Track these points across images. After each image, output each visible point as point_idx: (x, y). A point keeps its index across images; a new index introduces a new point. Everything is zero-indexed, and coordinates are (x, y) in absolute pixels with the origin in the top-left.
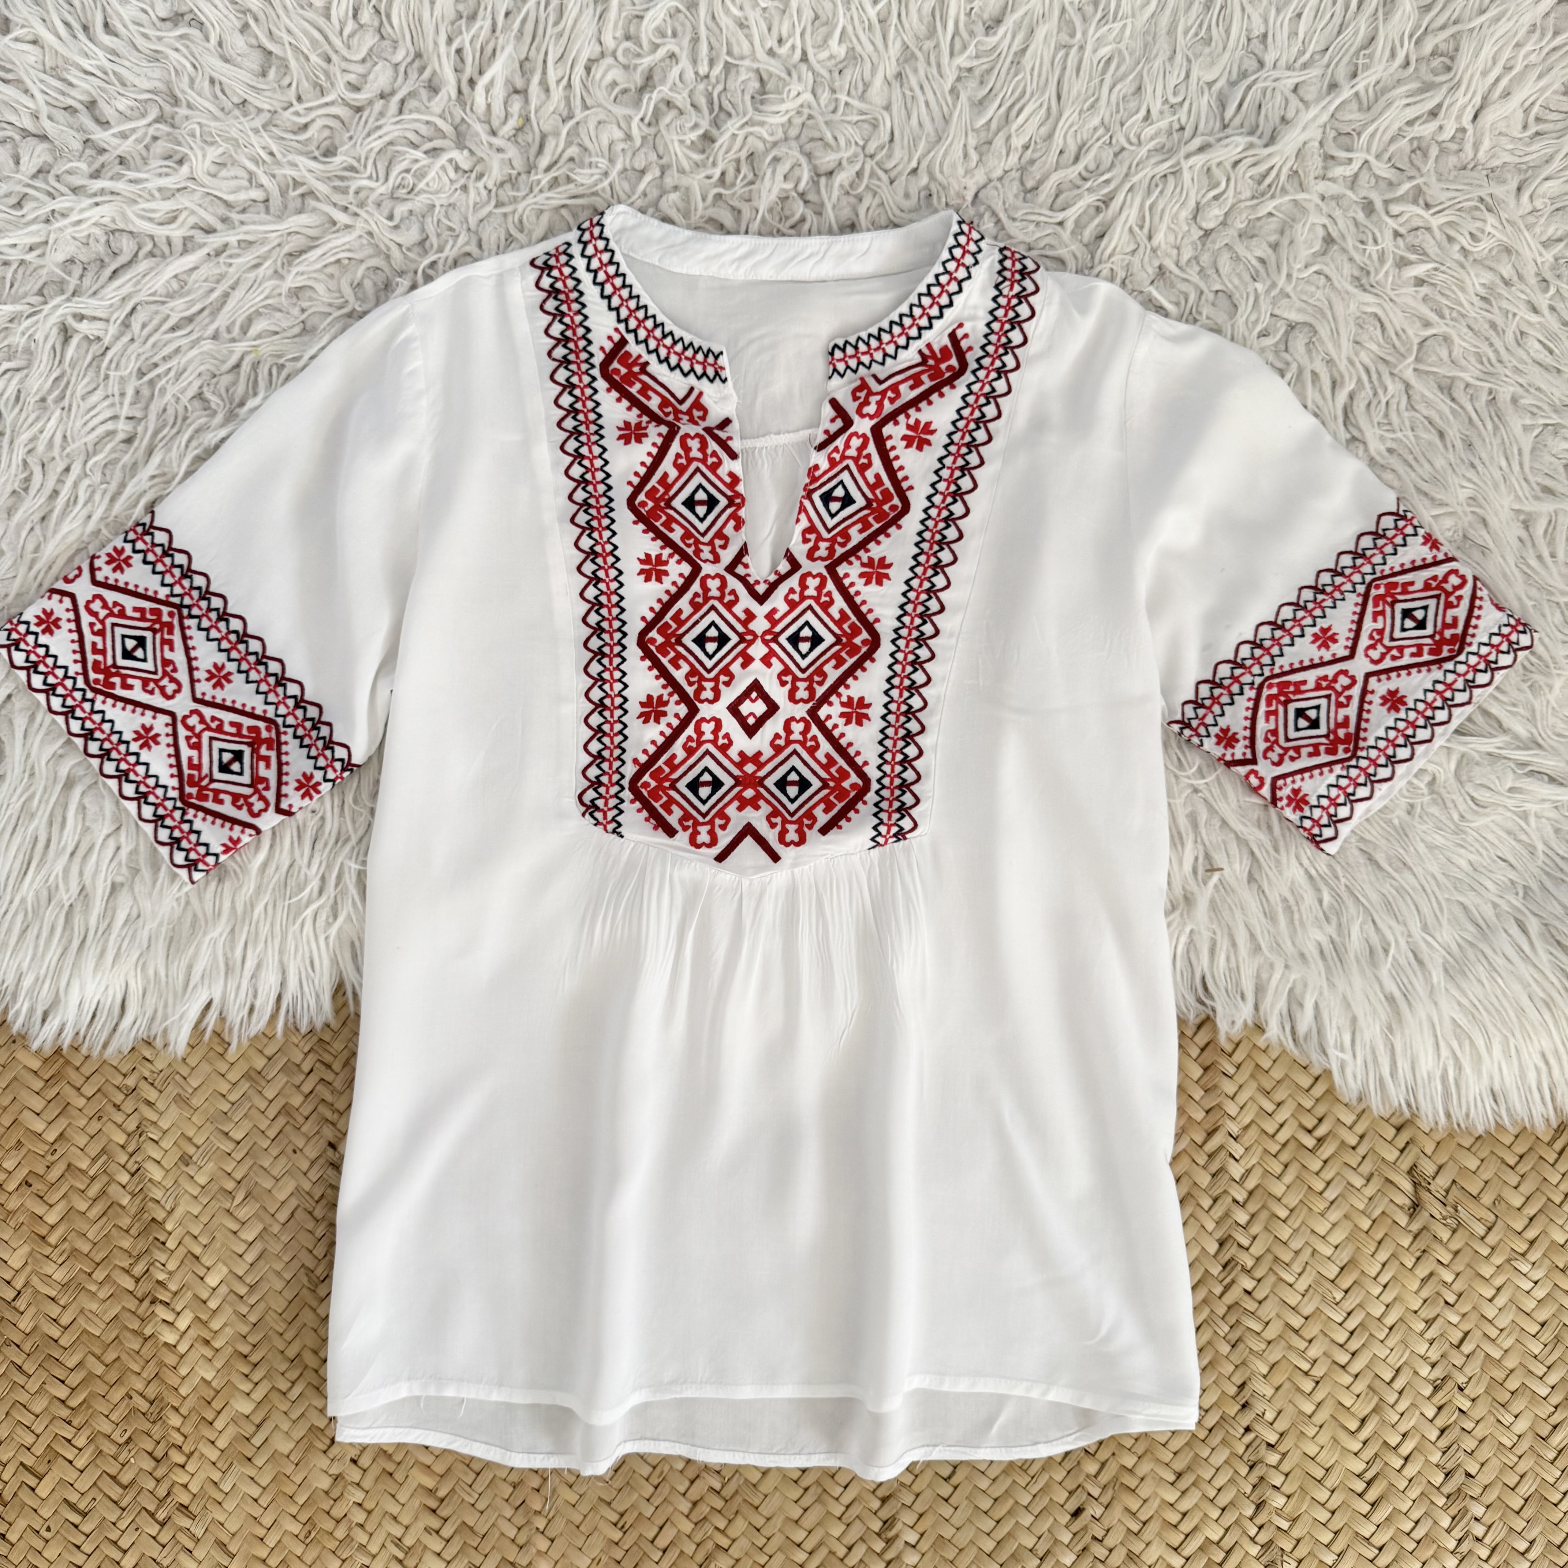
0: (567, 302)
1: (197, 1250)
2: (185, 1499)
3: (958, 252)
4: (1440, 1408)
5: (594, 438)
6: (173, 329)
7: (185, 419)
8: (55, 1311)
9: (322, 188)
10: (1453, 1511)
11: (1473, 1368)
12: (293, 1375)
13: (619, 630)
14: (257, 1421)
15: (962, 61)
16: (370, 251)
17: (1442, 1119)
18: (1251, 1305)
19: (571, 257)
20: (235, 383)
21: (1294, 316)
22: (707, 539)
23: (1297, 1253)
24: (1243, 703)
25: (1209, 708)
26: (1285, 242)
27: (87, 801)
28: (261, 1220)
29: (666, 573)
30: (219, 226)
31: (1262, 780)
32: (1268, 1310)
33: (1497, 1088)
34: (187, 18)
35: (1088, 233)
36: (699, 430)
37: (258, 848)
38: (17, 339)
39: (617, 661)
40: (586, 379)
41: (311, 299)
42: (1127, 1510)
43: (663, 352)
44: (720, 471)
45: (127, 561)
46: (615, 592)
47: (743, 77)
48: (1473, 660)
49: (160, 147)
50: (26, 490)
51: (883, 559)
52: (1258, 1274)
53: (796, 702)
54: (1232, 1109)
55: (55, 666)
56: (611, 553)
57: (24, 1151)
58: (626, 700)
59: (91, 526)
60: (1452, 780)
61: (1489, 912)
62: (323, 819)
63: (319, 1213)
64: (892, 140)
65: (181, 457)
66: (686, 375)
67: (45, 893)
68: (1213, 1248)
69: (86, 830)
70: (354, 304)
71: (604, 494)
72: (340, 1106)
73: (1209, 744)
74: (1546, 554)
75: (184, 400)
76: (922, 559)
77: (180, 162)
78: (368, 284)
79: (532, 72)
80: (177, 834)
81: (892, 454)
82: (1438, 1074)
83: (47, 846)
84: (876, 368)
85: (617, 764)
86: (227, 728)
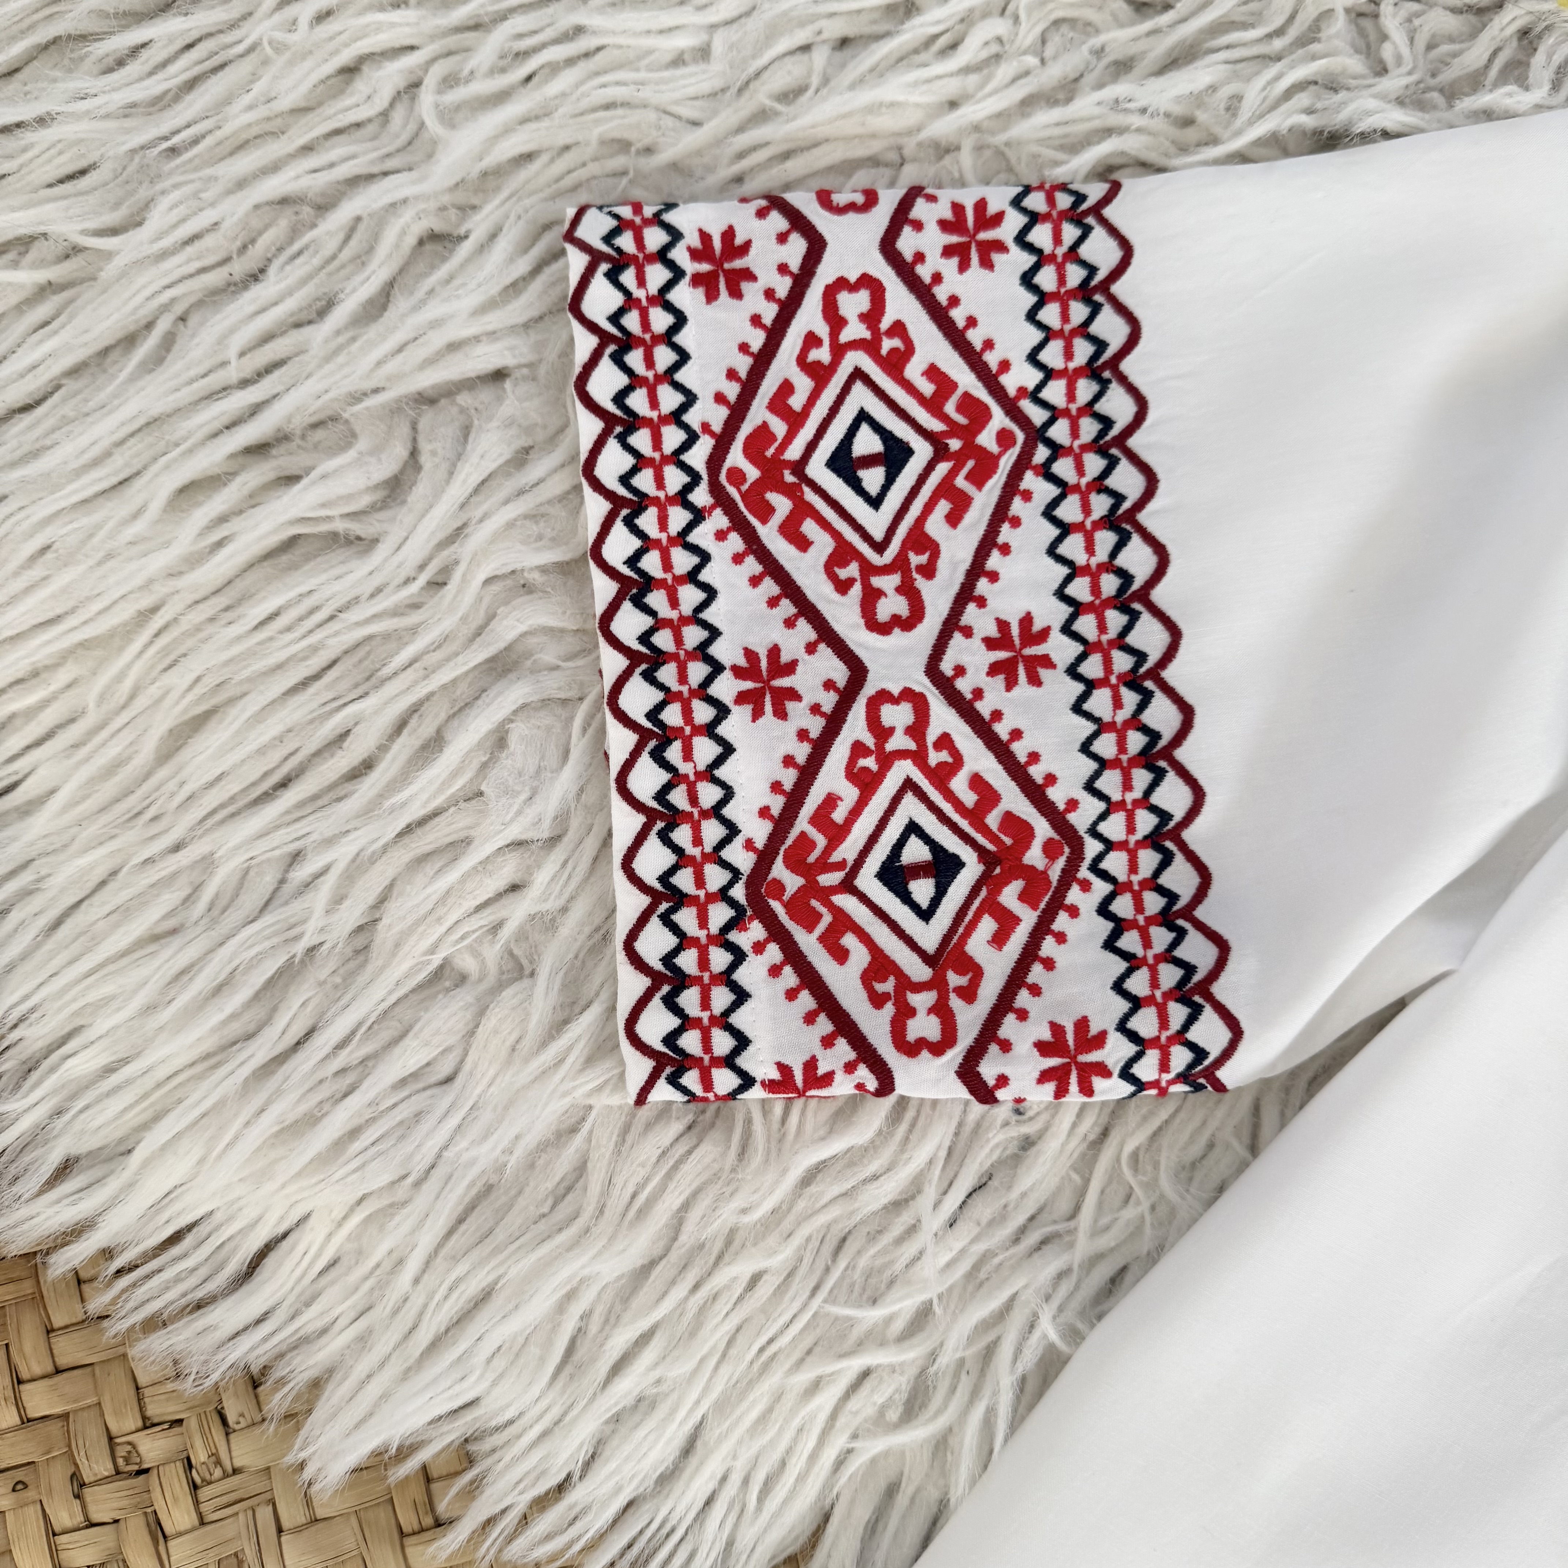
20: (1461, 38)
45: (989, 250)
55: (669, 376)
67: (269, 881)
86: (959, 784)
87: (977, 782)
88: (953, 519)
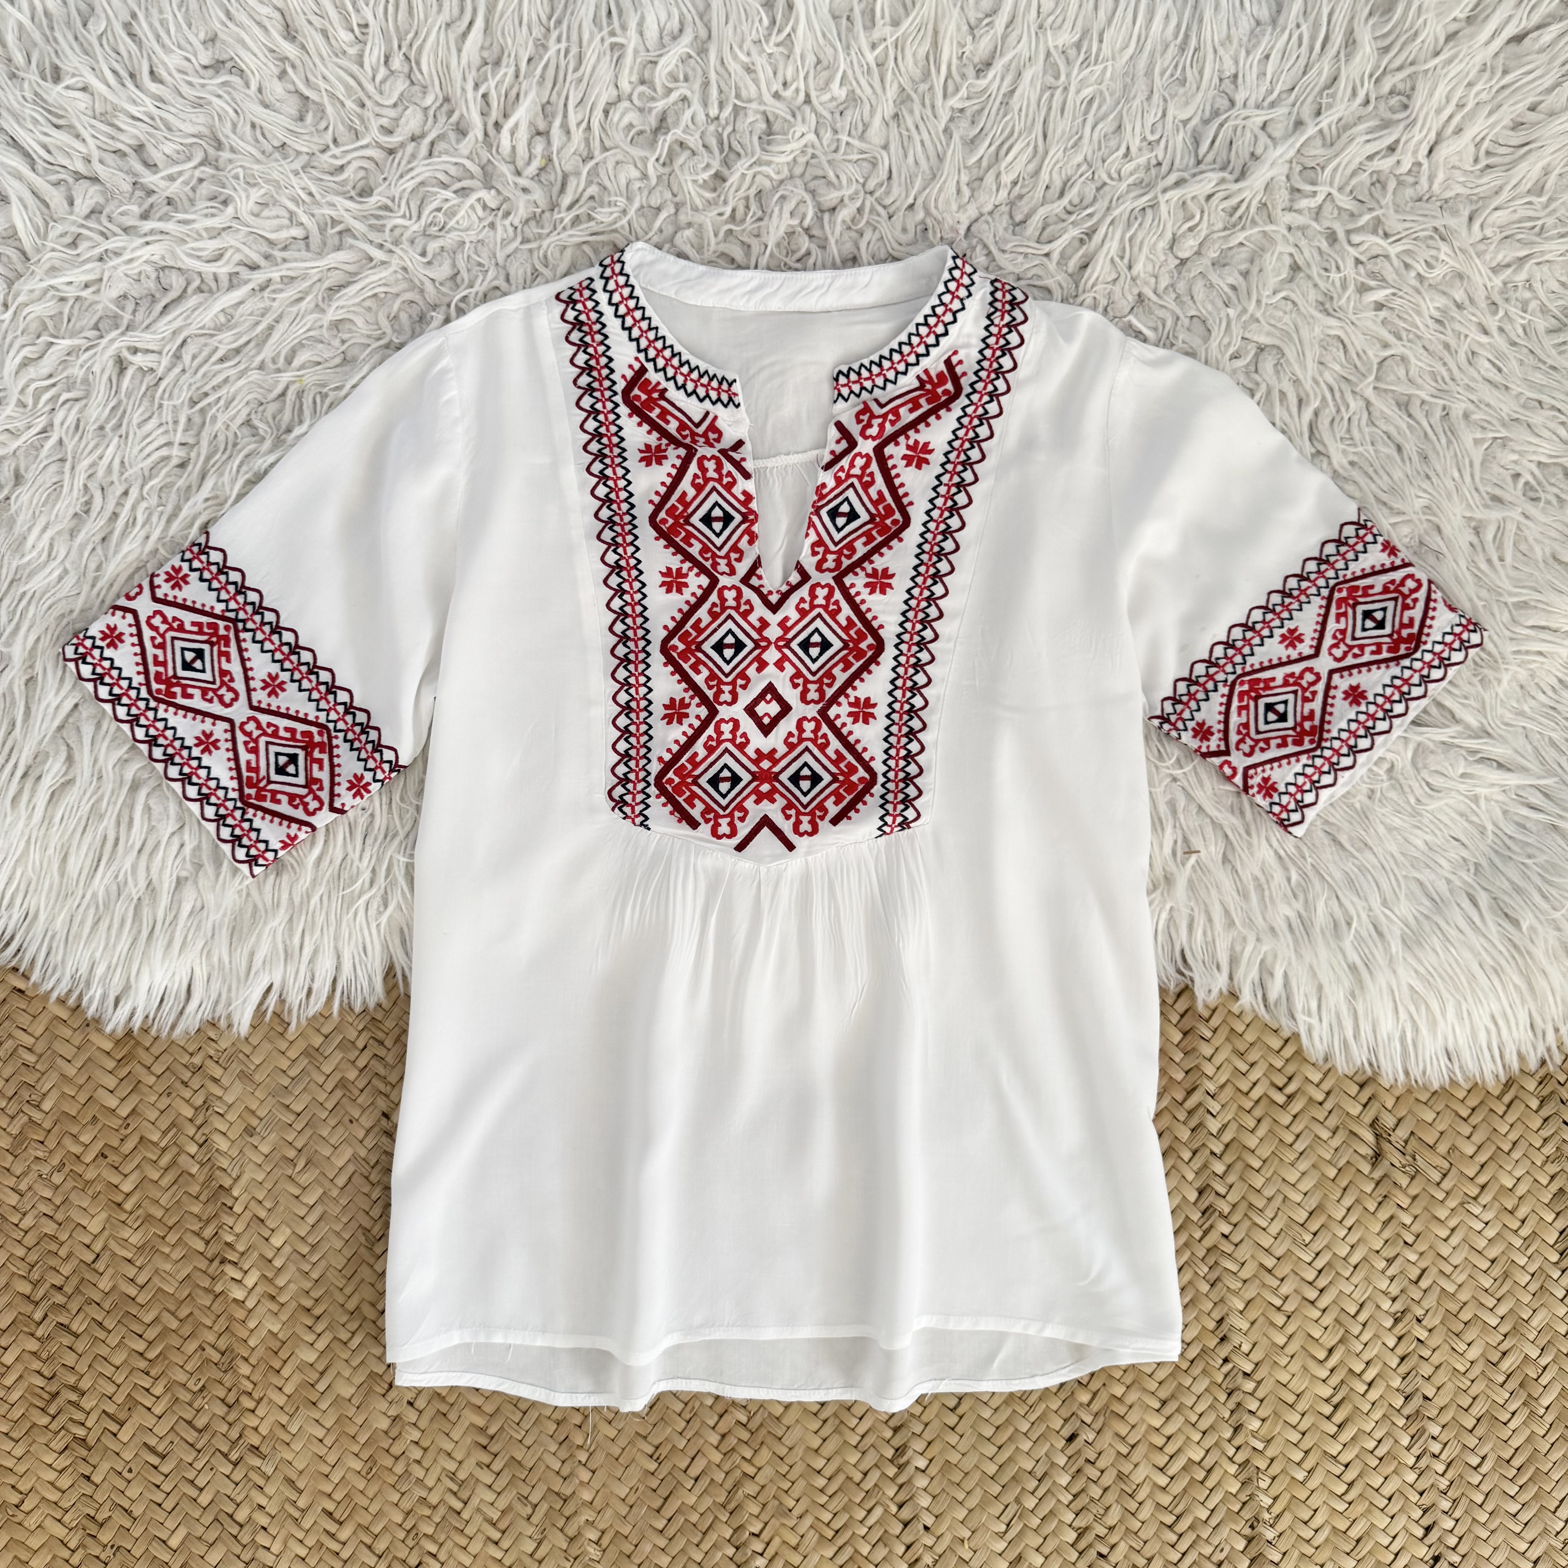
0: (591, 333)
1: (263, 1214)
2: (256, 1441)
3: (952, 286)
4: (1400, 1338)
5: (618, 460)
6: (221, 360)
7: (235, 445)
8: (131, 1272)
9: (358, 226)
10: (1412, 1430)
11: (1430, 1301)
12: (353, 1326)
13: (643, 637)
14: (321, 1368)
15: (955, 102)
16: (404, 285)
17: (1401, 1077)
18: (1228, 1248)
19: (594, 292)
20: (281, 411)
21: (1263, 340)
22: (723, 553)
23: (1270, 1200)
24: (1217, 699)
25: (1186, 704)
26: (1255, 270)
27: (151, 802)
28: (321, 1185)
29: (686, 585)
30: (262, 262)
31: (1234, 770)
32: (1243, 1253)
33: (1451, 1048)
34: (229, 65)
35: (1073, 264)
36: (714, 452)
37: (313, 843)
38: (78, 372)
39: (642, 667)
40: (610, 405)
41: (350, 331)
42: (1117, 1435)
43: (680, 380)
44: (734, 490)
45: (184, 579)
46: (639, 603)
47: (750, 119)
48: (1428, 657)
49: (205, 189)
50: (87, 512)
51: (886, 570)
52: (1234, 1219)
53: (807, 703)
54: (1209, 1070)
55: (120, 678)
56: (635, 567)
57: (99, 1126)
58: (650, 703)
59: (150, 545)
60: (1409, 767)
61: (1443, 887)
62: (372, 815)
63: (374, 1177)
64: (890, 178)
65: (234, 481)
66: (701, 400)
67: (114, 888)
68: (1193, 1196)
69: (151, 829)
70: (391, 336)
71: (628, 512)
72: (393, 1079)
73: (1187, 737)
74: (1495, 559)
75: (234, 427)
76: (922, 569)
77: (225, 203)
78: (404, 317)
79: (553, 115)
80: (238, 832)
81: (893, 473)
82: (1397, 1036)
83: (116, 844)
84: (877, 392)
85: (643, 762)
86: (282, 733)
87: (287, 729)
88: (228, 661)
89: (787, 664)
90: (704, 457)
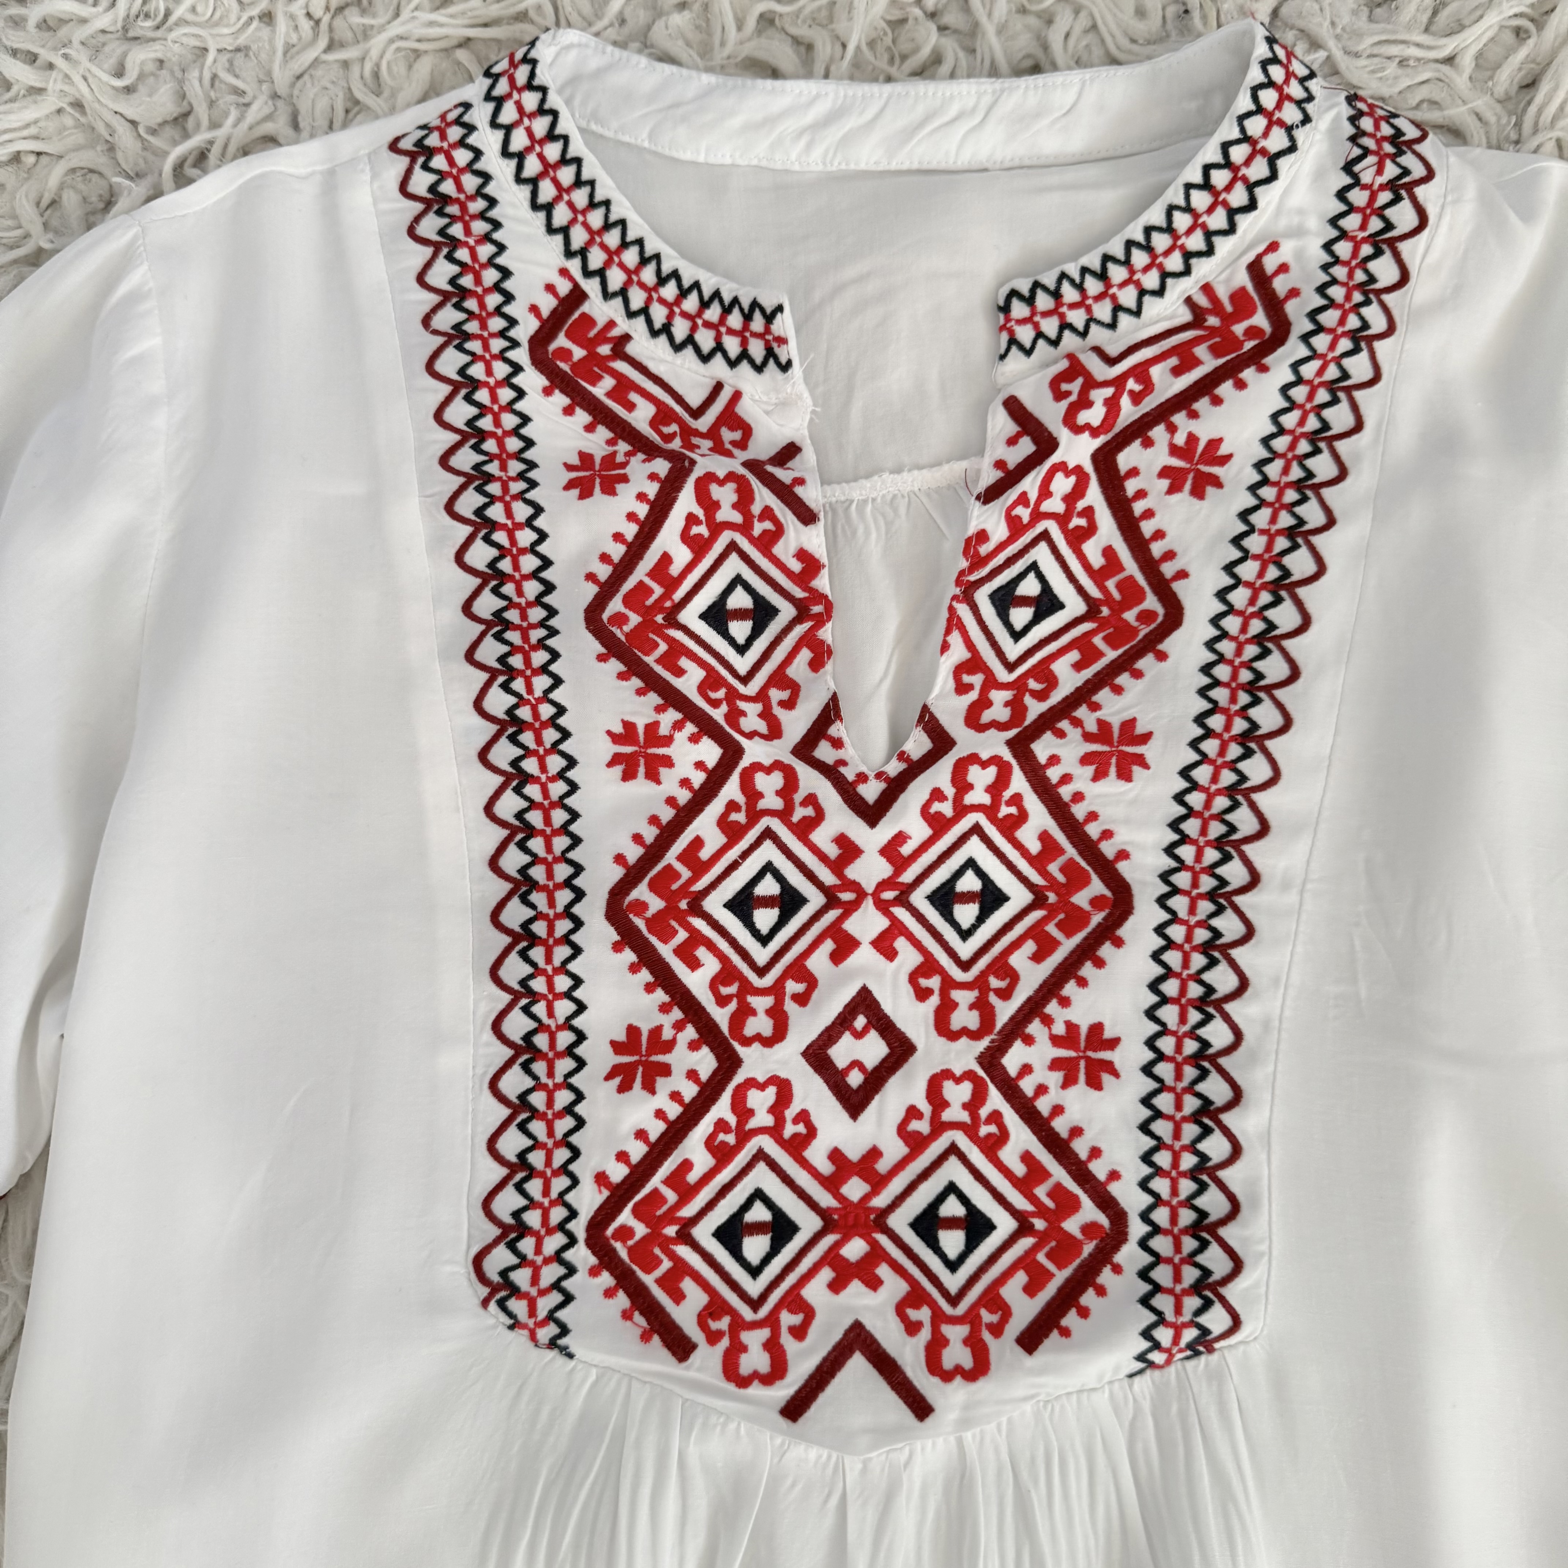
0: (465, 219)
3: (1268, 98)
5: (517, 487)
13: (567, 883)
16: (77, 137)
19: (470, 128)
22: (752, 689)
29: (668, 762)
35: (1505, 79)
36: (735, 465)
39: (561, 953)
40: (501, 370)
43: (659, 314)
44: (778, 550)
46: (560, 803)
51: (1129, 725)
53: (953, 1036)
56: (552, 722)
58: (581, 1037)
66: (705, 358)
71: (538, 601)
76: (1216, 722)
78: (70, 199)
81: (1139, 507)
84: (1097, 334)
89: (901, 943)
90: (710, 477)
